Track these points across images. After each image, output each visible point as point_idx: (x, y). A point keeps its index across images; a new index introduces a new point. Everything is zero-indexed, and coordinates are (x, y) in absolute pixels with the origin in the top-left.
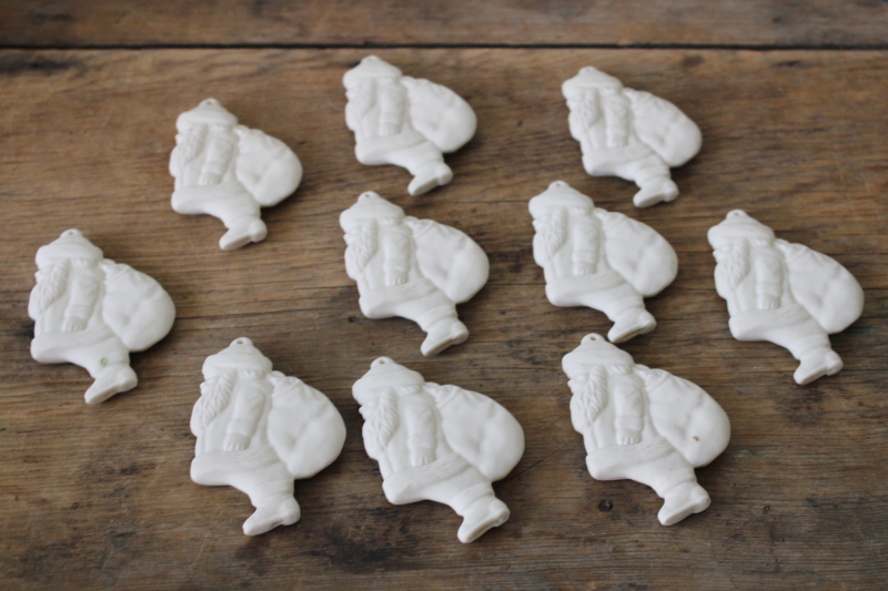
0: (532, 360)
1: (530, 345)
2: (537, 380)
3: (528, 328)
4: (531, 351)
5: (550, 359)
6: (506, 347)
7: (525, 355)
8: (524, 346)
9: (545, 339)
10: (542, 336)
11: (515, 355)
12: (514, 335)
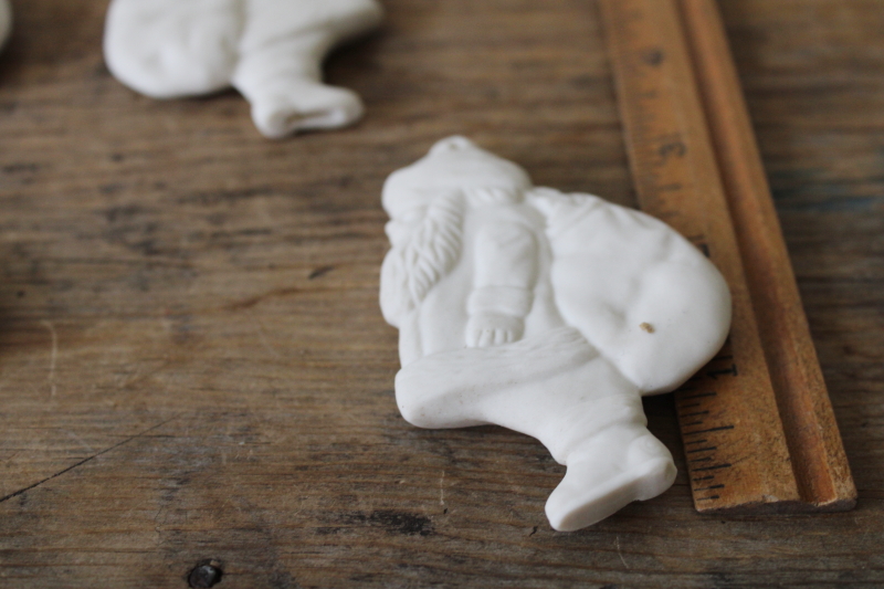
0: (148, 248)
1: (151, 218)
2: (143, 286)
3: (160, 186)
4: (151, 228)
5: (184, 244)
6: (102, 221)
7: (134, 238)
8: (140, 220)
9: (189, 209)
10: (182, 201)
11: (115, 236)
12: (125, 199)
